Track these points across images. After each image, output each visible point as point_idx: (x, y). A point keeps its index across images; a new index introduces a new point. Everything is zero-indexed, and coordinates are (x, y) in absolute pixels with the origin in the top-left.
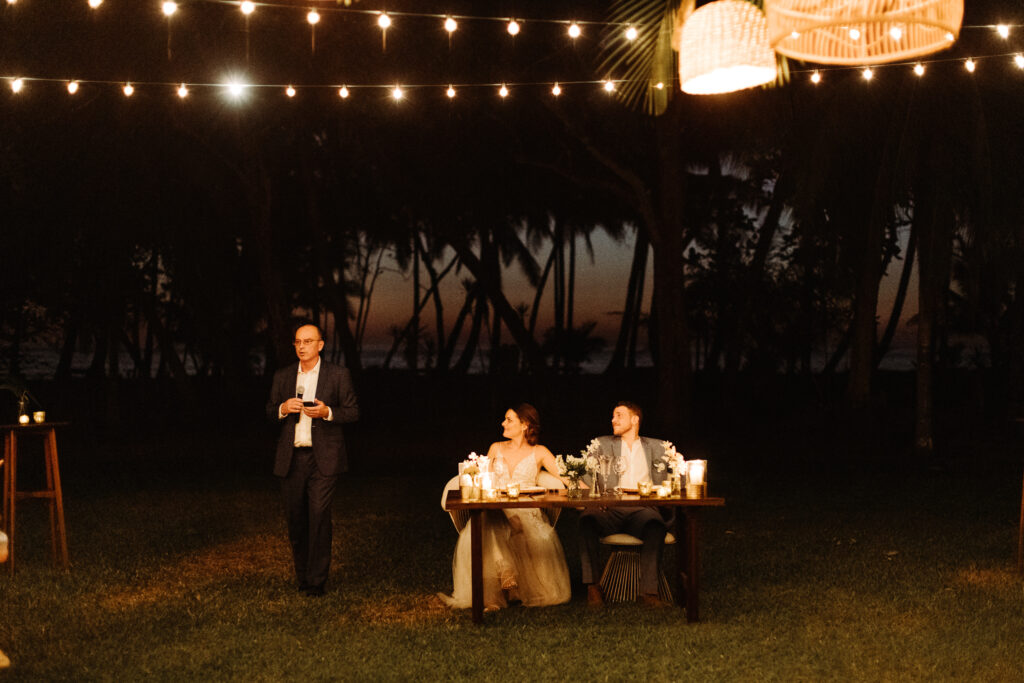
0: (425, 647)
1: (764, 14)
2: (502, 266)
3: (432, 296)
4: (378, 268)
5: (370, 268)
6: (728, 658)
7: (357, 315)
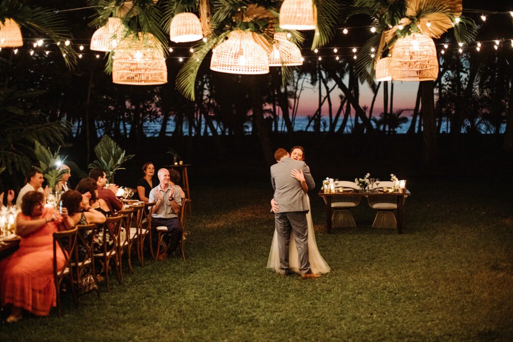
2: (360, 84)
3: (327, 99)
4: (302, 87)
5: (298, 88)
7: (293, 106)
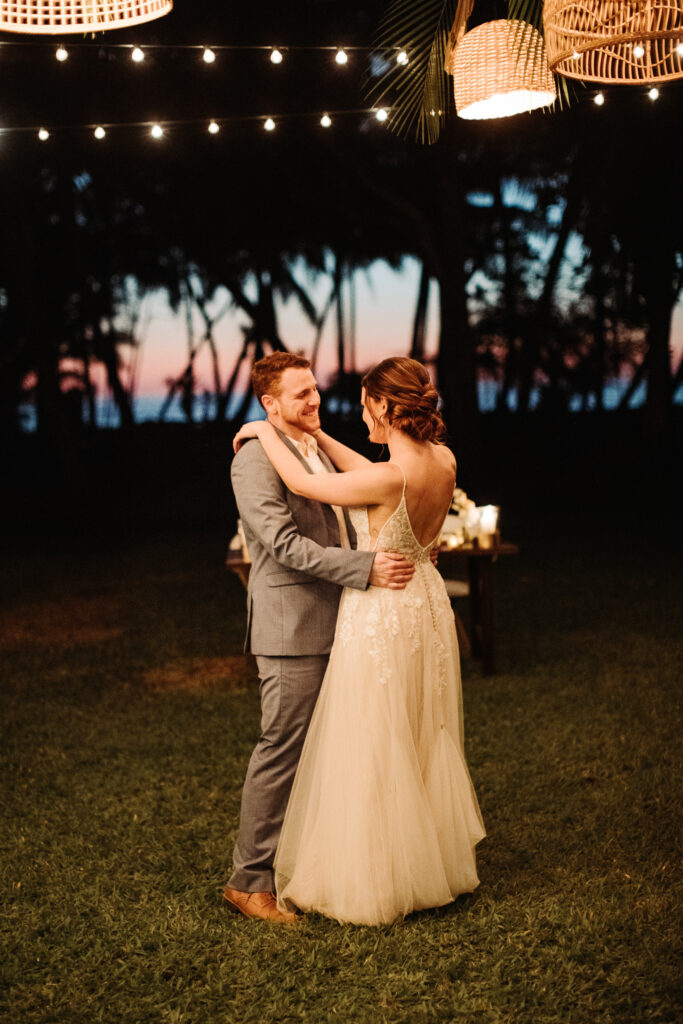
0: (211, 713)
1: (542, 33)
2: (278, 303)
3: (206, 342)
5: (139, 318)
6: (525, 711)
